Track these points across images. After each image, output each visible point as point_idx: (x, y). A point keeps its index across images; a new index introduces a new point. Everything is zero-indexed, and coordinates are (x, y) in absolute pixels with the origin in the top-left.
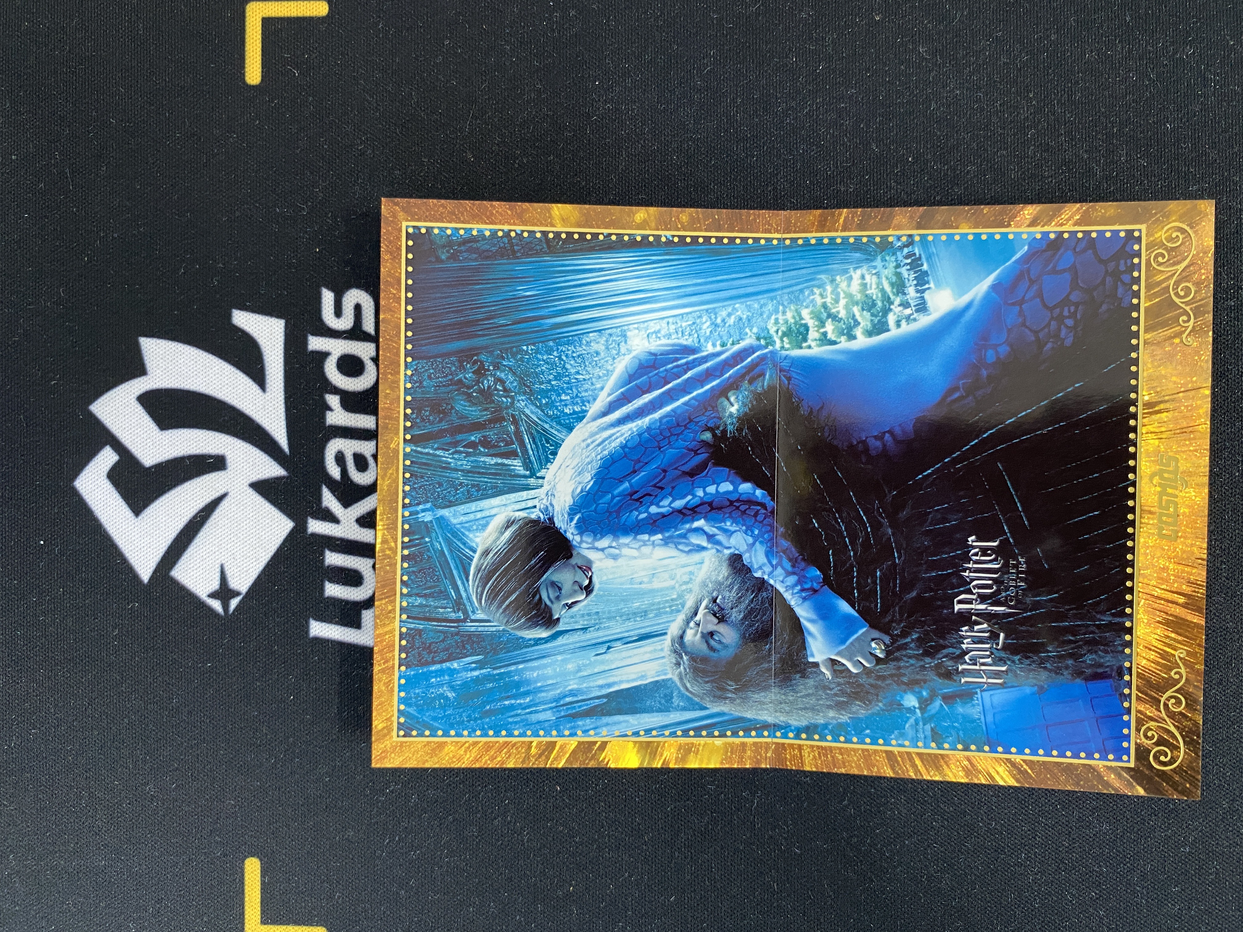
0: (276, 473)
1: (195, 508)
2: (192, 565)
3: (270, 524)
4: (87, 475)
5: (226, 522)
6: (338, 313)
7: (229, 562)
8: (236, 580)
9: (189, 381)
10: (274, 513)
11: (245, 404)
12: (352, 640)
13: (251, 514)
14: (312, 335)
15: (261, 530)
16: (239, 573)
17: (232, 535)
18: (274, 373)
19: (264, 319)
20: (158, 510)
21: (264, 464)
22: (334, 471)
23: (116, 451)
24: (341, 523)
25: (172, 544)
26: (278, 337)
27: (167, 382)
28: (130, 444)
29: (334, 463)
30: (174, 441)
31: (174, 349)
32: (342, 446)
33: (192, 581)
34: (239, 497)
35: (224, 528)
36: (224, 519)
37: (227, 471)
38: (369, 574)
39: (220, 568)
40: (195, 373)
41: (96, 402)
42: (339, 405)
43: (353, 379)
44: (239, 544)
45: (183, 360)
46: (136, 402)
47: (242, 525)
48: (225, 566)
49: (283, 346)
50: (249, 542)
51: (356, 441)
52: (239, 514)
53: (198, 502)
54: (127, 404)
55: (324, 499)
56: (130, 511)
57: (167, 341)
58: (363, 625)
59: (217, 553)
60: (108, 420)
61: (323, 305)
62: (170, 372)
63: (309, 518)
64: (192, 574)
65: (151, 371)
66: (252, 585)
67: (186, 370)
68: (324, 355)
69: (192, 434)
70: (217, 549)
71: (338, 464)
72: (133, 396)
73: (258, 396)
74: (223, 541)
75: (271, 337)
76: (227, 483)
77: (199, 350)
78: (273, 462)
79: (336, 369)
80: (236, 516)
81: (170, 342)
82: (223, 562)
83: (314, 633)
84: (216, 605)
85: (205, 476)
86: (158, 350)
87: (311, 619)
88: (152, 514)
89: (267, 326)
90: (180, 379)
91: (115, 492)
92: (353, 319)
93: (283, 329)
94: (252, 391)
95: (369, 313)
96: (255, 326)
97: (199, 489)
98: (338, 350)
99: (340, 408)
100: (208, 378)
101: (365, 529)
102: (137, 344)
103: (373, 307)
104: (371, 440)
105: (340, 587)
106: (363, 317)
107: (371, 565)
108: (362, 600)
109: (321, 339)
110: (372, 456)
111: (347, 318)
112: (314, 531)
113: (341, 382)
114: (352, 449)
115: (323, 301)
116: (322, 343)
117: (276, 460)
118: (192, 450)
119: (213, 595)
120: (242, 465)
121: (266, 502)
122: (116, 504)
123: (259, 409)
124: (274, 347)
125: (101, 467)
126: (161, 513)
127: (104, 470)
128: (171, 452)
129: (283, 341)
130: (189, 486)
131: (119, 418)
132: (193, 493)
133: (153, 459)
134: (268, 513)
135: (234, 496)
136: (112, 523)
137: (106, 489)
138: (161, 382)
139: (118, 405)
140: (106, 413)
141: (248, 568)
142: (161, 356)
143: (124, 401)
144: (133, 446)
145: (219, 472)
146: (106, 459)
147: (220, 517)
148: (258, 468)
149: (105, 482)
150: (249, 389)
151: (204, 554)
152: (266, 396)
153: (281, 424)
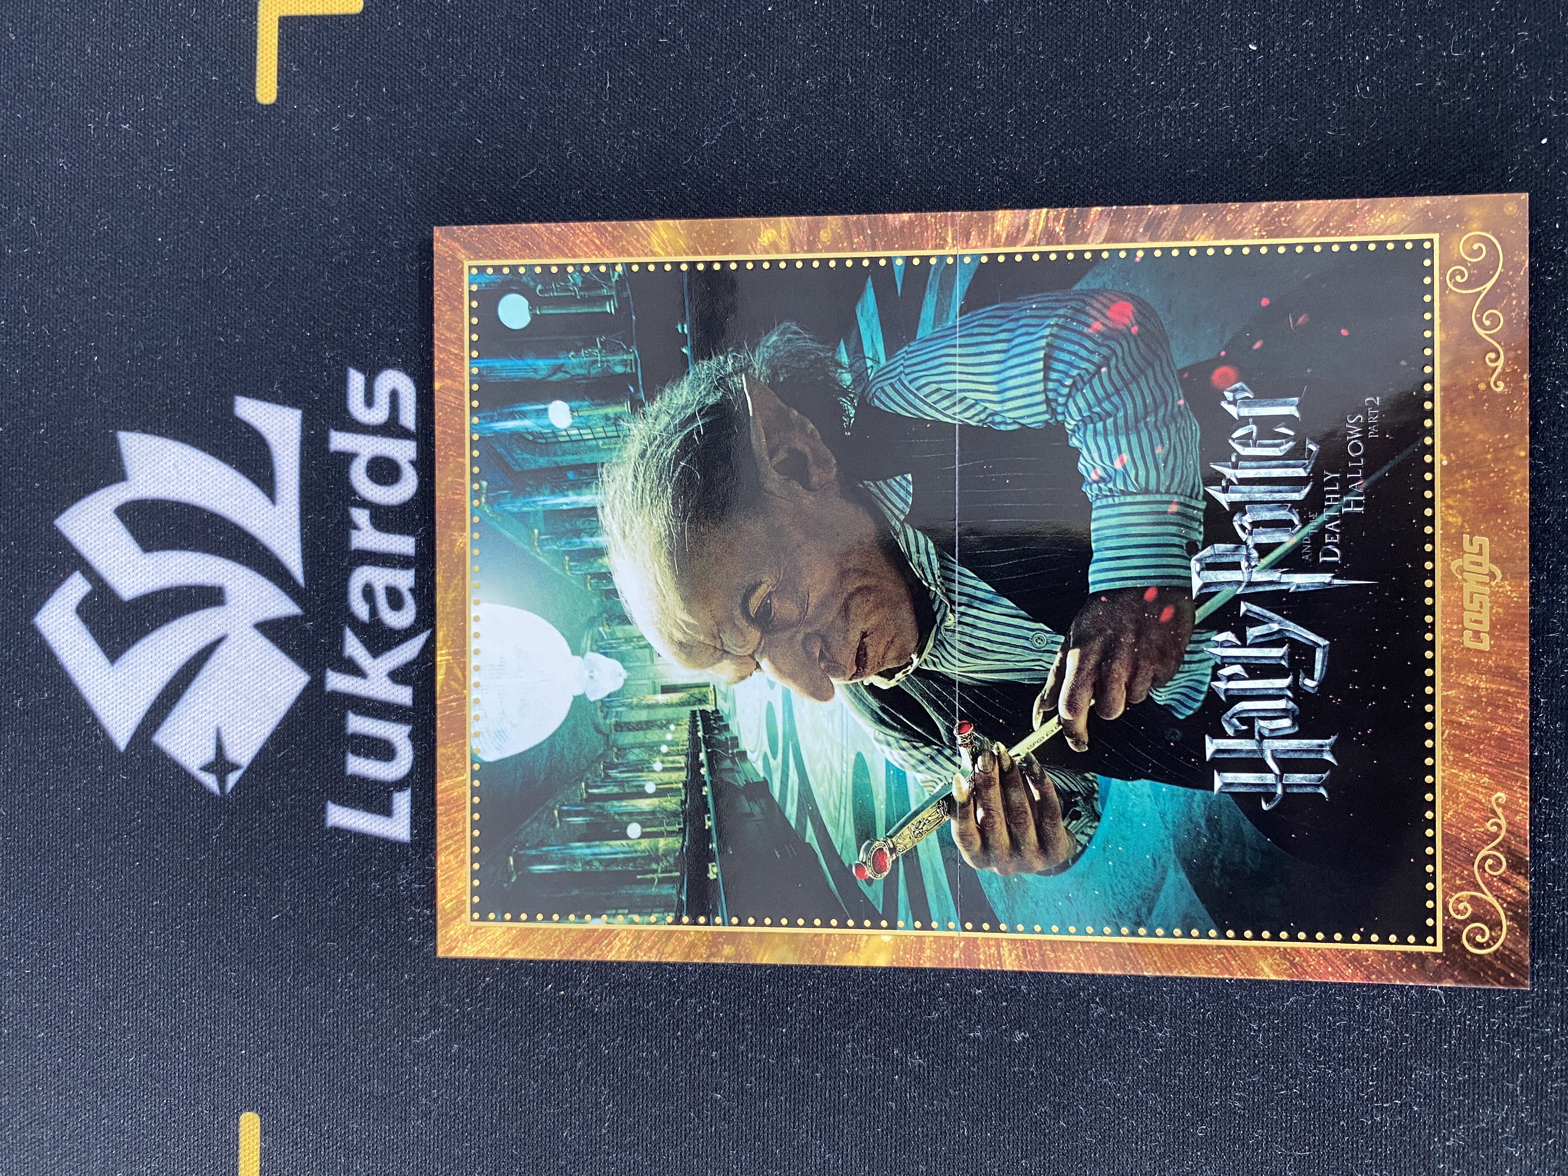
0: (288, 611)
1: (186, 654)
2: (180, 728)
3: (280, 677)
4: (50, 610)
5: (224, 673)
6: (369, 401)
7: (227, 726)
8: (235, 749)
9: (180, 489)
10: (285, 663)
11: (250, 520)
12: (381, 832)
13: (256, 664)
14: (336, 430)
15: (267, 685)
16: (239, 741)
17: (231, 690)
18: (286, 480)
19: (275, 409)
20: (138, 656)
21: (273, 599)
22: (361, 610)
23: (87, 579)
24: (369, 678)
25: (155, 701)
26: (292, 433)
27: (153, 490)
28: (105, 570)
29: (361, 598)
30: (160, 567)
31: (161, 447)
32: (371, 576)
33: (179, 751)
34: (241, 641)
35: (220, 681)
36: (221, 670)
37: (225, 607)
38: (403, 746)
39: (215, 733)
40: (188, 478)
41: (63, 516)
42: (368, 523)
43: (387, 488)
44: (239, 702)
45: (172, 461)
46: (114, 516)
47: (244, 678)
48: (222, 730)
49: (298, 444)
50: (252, 700)
51: (389, 570)
52: (240, 664)
53: (189, 646)
54: (102, 518)
55: (347, 645)
56: (104, 657)
57: (153, 437)
58: (395, 812)
59: (212, 714)
60: (78, 538)
61: (350, 391)
62: (157, 477)
63: (328, 670)
64: (180, 740)
65: (133, 476)
66: (256, 757)
67: (176, 475)
68: (350, 457)
69: (183, 557)
70: (212, 709)
71: (365, 601)
72: (110, 507)
73: (266, 510)
74: (220, 698)
75: (284, 433)
76: (225, 623)
77: (193, 449)
78: (285, 596)
79: (365, 475)
80: (236, 666)
81: (157, 438)
82: (220, 725)
83: (333, 821)
84: (210, 781)
85: (198, 613)
86: (143, 449)
87: (329, 803)
88: (131, 661)
89: (280, 418)
90: (168, 486)
91: (86, 631)
92: (388, 410)
93: (299, 422)
94: (258, 504)
95: (409, 402)
96: (263, 418)
97: (190, 630)
98: (368, 450)
99: (370, 527)
100: (203, 485)
101: (400, 687)
102: (115, 441)
103: (414, 394)
104: (408, 568)
105: (367, 762)
106: (401, 407)
107: (406, 734)
108: (394, 779)
109: (348, 435)
110: (411, 590)
111: (380, 408)
112: (334, 687)
113: (371, 493)
114: (384, 580)
115: (350, 386)
116: (348, 441)
117: (287, 593)
118: (182, 579)
119: (206, 768)
120: (245, 599)
121: (274, 648)
122: (87, 647)
123: (267, 526)
124: (287, 446)
125: (68, 600)
126: (142, 660)
127: (72, 603)
128: (157, 580)
129: (298, 438)
130: (179, 626)
131: (91, 536)
132: (183, 634)
133: (132, 590)
134: (277, 662)
135: (234, 640)
136: (82, 671)
137: (74, 627)
138: (144, 490)
139: (90, 520)
140: (75, 529)
141: (251, 733)
142: (145, 457)
143: (100, 514)
144: (109, 572)
145: (216, 609)
146: (75, 589)
147: (218, 667)
148: (265, 603)
149: (73, 619)
150: (255, 501)
151: (195, 715)
152: (276, 510)
153: (295, 547)
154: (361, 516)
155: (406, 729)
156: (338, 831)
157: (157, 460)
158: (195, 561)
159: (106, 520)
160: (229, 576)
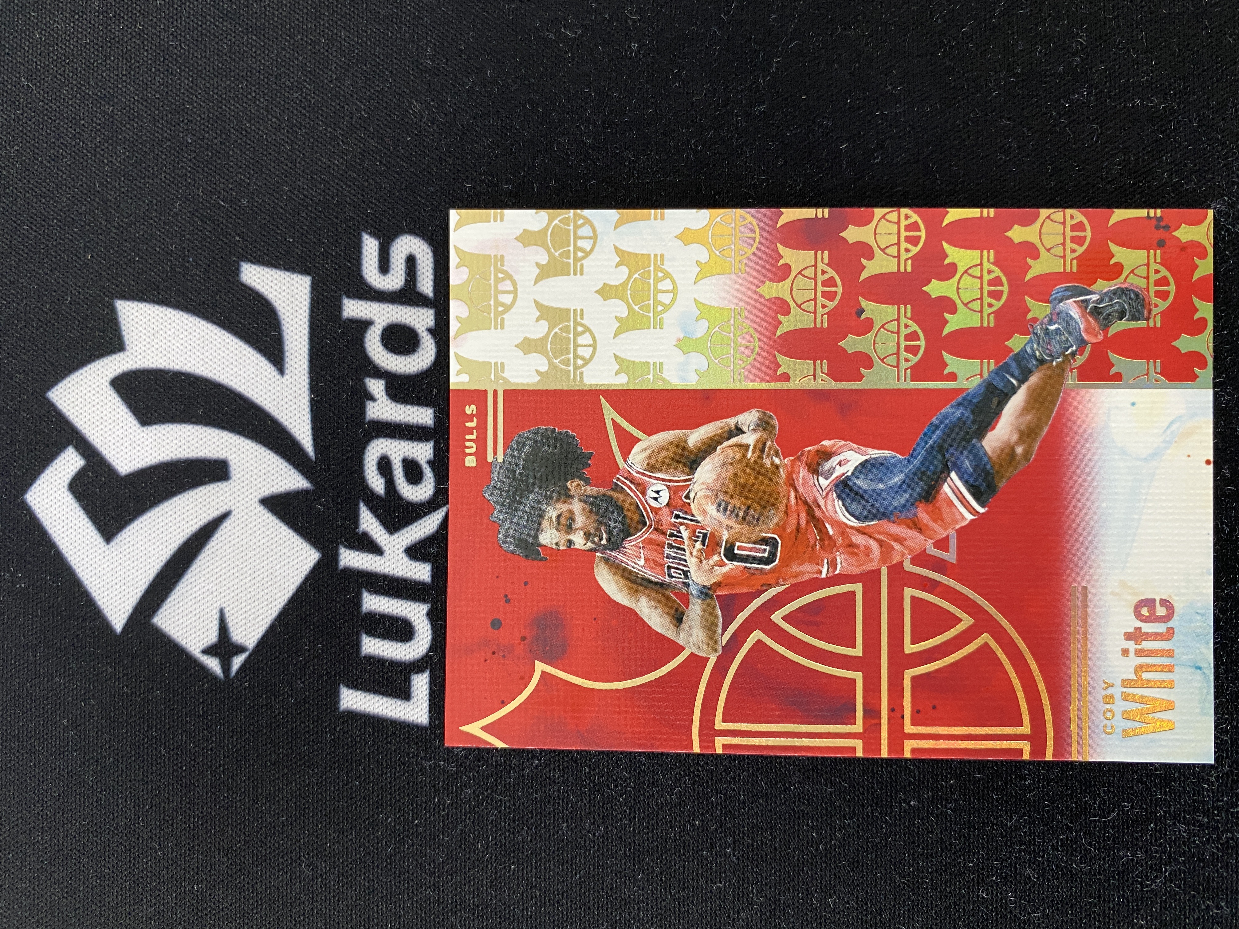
0: (296, 485)
1: (187, 531)
2: (182, 609)
3: (289, 554)
4: (42, 486)
5: (228, 551)
6: (384, 267)
7: (231, 606)
8: (240, 630)
9: (182, 359)
10: (293, 540)
11: (256, 390)
12: (397, 716)
13: (262, 542)
14: (349, 297)
15: (274, 563)
16: (244, 621)
17: (236, 569)
18: (296, 348)
19: (283, 276)
20: (136, 534)
21: (280, 473)
22: (377, 484)
23: (80, 454)
24: (385, 554)
25: (154, 581)
26: (302, 299)
27: (151, 360)
28: (101, 443)
29: (376, 472)
30: (160, 441)
31: (162, 315)
32: (387, 449)
33: (180, 632)
34: (246, 517)
35: (224, 559)
36: (225, 548)
37: (229, 482)
38: (421, 625)
39: (218, 614)
40: (189, 348)
41: (56, 388)
42: (384, 393)
43: (403, 358)
44: (244, 581)
45: (173, 330)
46: (110, 387)
47: (249, 556)
48: (226, 610)
49: (308, 311)
50: (258, 579)
51: (407, 442)
52: (245, 541)
53: (190, 523)
54: (98, 389)
55: (362, 521)
56: (99, 535)
57: (152, 305)
58: (413, 694)
59: (215, 594)
60: (72, 411)
61: (363, 257)
62: (157, 346)
63: (341, 546)
64: (181, 621)
65: (131, 345)
66: (263, 638)
67: (177, 344)
68: (365, 325)
69: (183, 430)
70: (215, 588)
71: (381, 474)
72: (106, 378)
73: (273, 380)
74: (224, 577)
75: (293, 299)
76: (229, 498)
77: (194, 317)
78: (293, 471)
79: (379, 344)
80: (241, 543)
81: (157, 307)
82: (224, 606)
83: (345, 706)
84: (213, 664)
85: (201, 488)
86: (141, 317)
87: (342, 686)
88: (128, 539)
89: (288, 285)
90: (169, 355)
91: (79, 508)
92: (404, 275)
93: (309, 288)
94: (266, 373)
95: (427, 268)
96: (271, 284)
97: (192, 505)
98: (384, 318)
99: (385, 397)
100: (207, 354)
101: (418, 564)
102: (112, 310)
103: (431, 260)
104: (427, 440)
105: (382, 643)
106: (419, 273)
107: (425, 612)
108: (412, 660)
109: (361, 302)
110: (429, 462)
111: (395, 275)
112: (348, 564)
113: (386, 362)
114: (401, 453)
115: (364, 251)
116: (362, 308)
117: (296, 467)
118: (183, 453)
119: (209, 651)
120: (251, 473)
121: (282, 524)
122: (80, 525)
123: (274, 397)
124: (295, 314)
125: (60, 475)
126: (140, 538)
127: (65, 479)
128: (155, 455)
129: (308, 305)
130: (179, 502)
131: (86, 408)
132: (184, 510)
133: (130, 464)
134: (285, 539)
135: (239, 516)
136: (76, 550)
137: (67, 504)
138: (143, 360)
139: (85, 392)
140: (69, 402)
141: (257, 614)
142: (144, 326)
143: (94, 386)
144: (105, 446)
145: (219, 484)
146: (68, 464)
147: (221, 545)
148: (273, 478)
149: (65, 495)
150: (262, 370)
151: (197, 595)
152: (284, 380)
153: (304, 418)
154: (376, 386)
155: (424, 608)
156: (353, 716)
157: (156, 329)
158: (197, 434)
159: (102, 392)
160: (234, 449)
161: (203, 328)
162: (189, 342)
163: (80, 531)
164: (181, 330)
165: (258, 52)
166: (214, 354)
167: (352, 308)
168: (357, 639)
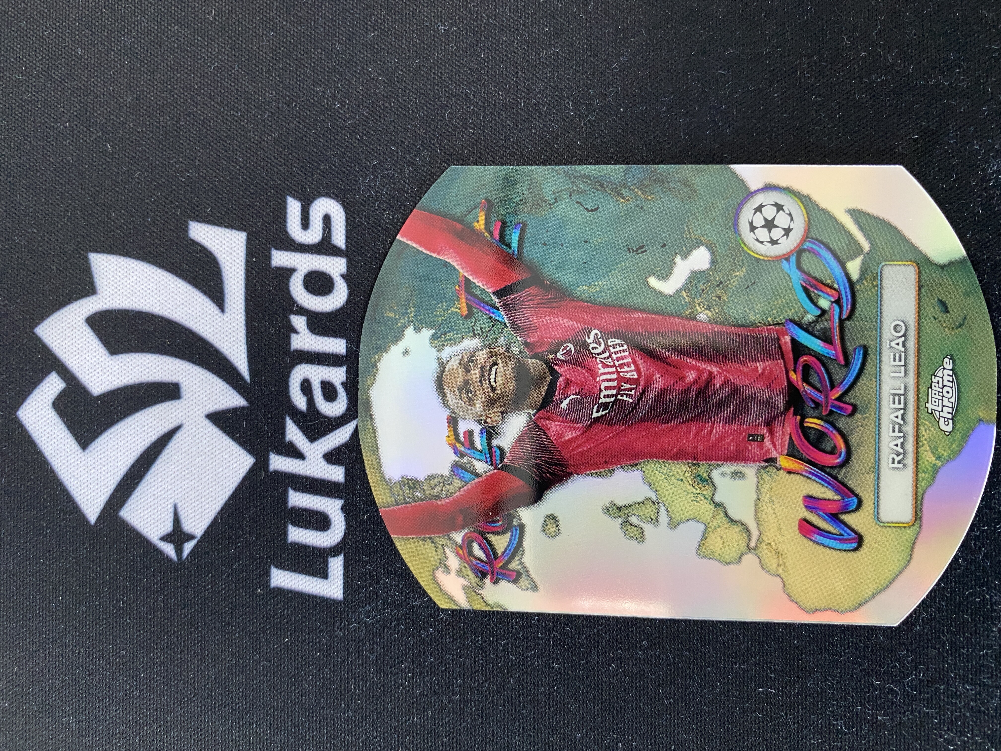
0: (236, 403)
1: (147, 441)
2: (143, 505)
3: (229, 459)
4: (31, 404)
5: (180, 457)
6: (305, 224)
7: (183, 502)
8: (190, 521)
9: (142, 301)
10: (232, 448)
11: (202, 326)
12: (318, 592)
13: (208, 449)
14: (277, 249)
15: (218, 466)
16: (193, 514)
17: (187, 472)
18: (234, 291)
19: (224, 232)
20: (106, 443)
21: (222, 393)
22: (300, 401)
23: (62, 378)
24: (307, 459)
25: (121, 481)
26: (239, 252)
27: (118, 302)
28: (77, 370)
29: (300, 392)
30: (125, 367)
31: (126, 265)
32: (308, 373)
33: (142, 524)
34: (194, 429)
35: (177, 464)
36: (178, 454)
37: (181, 400)
38: (337, 517)
39: (173, 508)
40: (148, 291)
41: (42, 324)
42: (305, 327)
43: (322, 298)
44: (193, 481)
45: (135, 277)
46: (85, 324)
48: (179, 505)
49: (244, 261)
50: (204, 480)
51: (324, 367)
52: (194, 449)
53: (150, 434)
54: (75, 326)
55: (288, 432)
56: (77, 444)
57: (119, 257)
58: (330, 574)
59: (169, 492)
60: (55, 343)
61: (288, 216)
62: (122, 291)
63: (271, 453)
64: (142, 514)
65: (102, 290)
66: (208, 528)
67: (139, 289)
68: (290, 272)
69: (144, 358)
70: (170, 487)
71: (303, 393)
72: (81, 317)
73: (216, 317)
74: (177, 478)
75: (231, 251)
76: (181, 414)
77: (152, 266)
78: (232, 391)
79: (302, 287)
80: (191, 450)
81: (122, 258)
82: (177, 501)
83: (276, 583)
84: (169, 549)
85: (158, 406)
86: (110, 267)
87: (272, 567)
88: (100, 447)
89: (227, 239)
90: (132, 298)
91: (61, 422)
92: (321, 231)
93: (244, 243)
94: (210, 312)
95: (340, 225)
96: (214, 239)
97: (151, 420)
98: (305, 266)
99: (307, 331)
100: (162, 297)
101: (333, 467)
102: (86, 260)
103: (344, 218)
104: (340, 365)
105: (305, 532)
106: (333, 229)
107: (339, 507)
108: (329, 546)
109: (286, 253)
110: (342, 384)
111: (314, 230)
112: (276, 468)
113: (307, 302)
114: (319, 376)
115: (288, 211)
116: (287, 258)
117: (235, 388)
118: (144, 377)
119: (165, 538)
120: (198, 394)
121: (224, 435)
122: (62, 436)
123: (216, 331)
124: (234, 263)
125: (46, 396)
126: (110, 446)
127: (49, 398)
128: (121, 379)
129: (244, 256)
130: (140, 417)
131: (66, 342)
132: (145, 424)
133: (100, 387)
134: (227, 447)
135: (188, 428)
136: (57, 457)
137: (51, 419)
138: (111, 302)
139: (65, 328)
140: (52, 336)
141: (203, 509)
142: (112, 274)
143: (73, 323)
144: (81, 372)
145: (173, 402)
146: (51, 387)
147: (174, 452)
148: (216, 397)
149: (50, 412)
150: (207, 309)
151: (155, 493)
152: (225, 317)
153: (241, 348)
154: (299, 322)
155: (339, 503)
156: (280, 592)
157: (122, 276)
158: (154, 361)
159: (78, 328)
160: (184, 374)
161: (160, 275)
162: (149, 287)
163: (62, 440)
164: (142, 277)
165: (203, 50)
166: (168, 297)
167: (279, 258)
168: (284, 529)
